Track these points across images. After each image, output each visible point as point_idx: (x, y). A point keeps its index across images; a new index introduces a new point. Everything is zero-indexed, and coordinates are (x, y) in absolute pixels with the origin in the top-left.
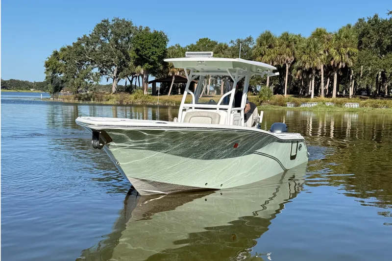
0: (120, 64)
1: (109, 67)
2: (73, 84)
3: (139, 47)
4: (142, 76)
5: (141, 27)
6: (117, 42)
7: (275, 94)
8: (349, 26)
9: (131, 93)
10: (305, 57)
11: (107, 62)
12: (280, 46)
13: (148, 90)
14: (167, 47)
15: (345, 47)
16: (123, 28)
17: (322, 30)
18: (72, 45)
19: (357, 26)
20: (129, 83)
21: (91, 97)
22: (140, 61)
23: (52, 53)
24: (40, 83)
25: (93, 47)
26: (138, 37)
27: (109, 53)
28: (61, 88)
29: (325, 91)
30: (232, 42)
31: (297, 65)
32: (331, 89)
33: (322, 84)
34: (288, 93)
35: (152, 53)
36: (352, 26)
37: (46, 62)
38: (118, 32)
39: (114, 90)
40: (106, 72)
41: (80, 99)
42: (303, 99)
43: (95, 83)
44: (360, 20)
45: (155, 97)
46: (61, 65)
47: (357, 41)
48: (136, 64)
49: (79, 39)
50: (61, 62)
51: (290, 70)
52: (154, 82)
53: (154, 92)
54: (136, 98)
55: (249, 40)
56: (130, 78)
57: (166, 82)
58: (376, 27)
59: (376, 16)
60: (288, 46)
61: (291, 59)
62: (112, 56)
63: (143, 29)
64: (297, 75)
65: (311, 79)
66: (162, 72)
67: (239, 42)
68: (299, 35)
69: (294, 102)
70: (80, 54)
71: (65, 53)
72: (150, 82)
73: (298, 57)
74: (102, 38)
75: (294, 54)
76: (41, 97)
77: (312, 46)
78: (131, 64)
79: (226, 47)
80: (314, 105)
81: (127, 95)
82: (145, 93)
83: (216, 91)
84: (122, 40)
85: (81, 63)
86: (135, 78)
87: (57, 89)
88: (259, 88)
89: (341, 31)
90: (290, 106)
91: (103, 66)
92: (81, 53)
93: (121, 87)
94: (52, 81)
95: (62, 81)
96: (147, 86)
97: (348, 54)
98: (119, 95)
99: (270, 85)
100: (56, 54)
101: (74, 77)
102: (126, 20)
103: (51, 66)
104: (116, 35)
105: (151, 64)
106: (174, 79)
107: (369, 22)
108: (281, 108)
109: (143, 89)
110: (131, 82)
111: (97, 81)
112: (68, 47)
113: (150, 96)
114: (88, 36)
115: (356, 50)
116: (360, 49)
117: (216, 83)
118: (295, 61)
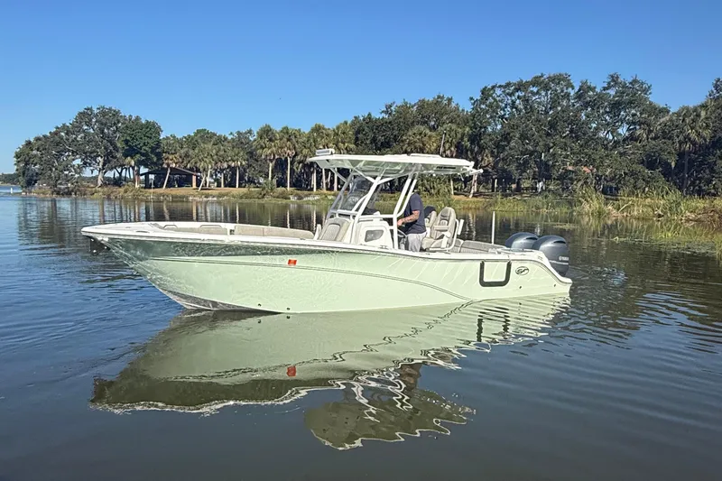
0: (107, 155)
1: (94, 158)
2: (50, 177)
3: (128, 138)
4: (133, 168)
5: (130, 116)
6: (102, 132)
7: (278, 187)
8: (346, 123)
9: (120, 187)
10: (305, 151)
11: (91, 153)
12: (281, 139)
13: (140, 182)
14: (161, 138)
15: (344, 143)
16: (109, 117)
17: (321, 124)
18: (49, 135)
19: (353, 123)
20: (117, 175)
21: (72, 191)
22: (130, 152)
23: (24, 143)
24: (10, 175)
25: (74, 136)
26: (127, 127)
27: (94, 144)
28: (36, 182)
29: (327, 184)
30: (231, 133)
31: (298, 158)
32: (332, 182)
33: (324, 177)
34: (291, 187)
35: (144, 144)
36: (349, 122)
37: (16, 153)
38: (104, 121)
39: (100, 183)
40: (90, 164)
41: (58, 193)
42: (306, 192)
43: (77, 176)
44: (355, 117)
45: (147, 190)
46: (35, 156)
47: (354, 137)
48: (126, 156)
49: (57, 128)
50: (35, 152)
51: (292, 163)
52: (146, 175)
53: (148, 186)
54: (126, 192)
55: (250, 132)
56: (119, 170)
57: (160, 175)
58: (370, 124)
59: (369, 114)
60: (288, 140)
61: (292, 153)
62: (97, 146)
63: (133, 118)
64: (299, 168)
65: (313, 172)
66: (155, 164)
67: (239, 133)
68: (300, 130)
69: (297, 195)
70: (58, 144)
71: (40, 142)
72: (142, 175)
73: (299, 150)
74: (85, 127)
75: (295, 148)
76: (11, 191)
77: (312, 141)
78: (119, 155)
79: (226, 139)
80: (317, 198)
81: (116, 189)
82: (137, 186)
83: (216, 184)
84: (108, 129)
85: (60, 154)
86: (124, 170)
87: (30, 183)
88: (262, 180)
89: (338, 128)
90: (293, 199)
91: (86, 157)
92: (60, 143)
93: (109, 179)
94: (24, 174)
95: (37, 173)
96: (139, 178)
97: (346, 149)
98: (106, 189)
99: (272, 178)
100: (29, 143)
101: (51, 170)
102: (113, 108)
103: (23, 156)
104: (102, 124)
105: (142, 155)
106: (169, 171)
107: (364, 120)
108: (284, 201)
109: (134, 181)
110: (120, 174)
111: (79, 173)
112: (44, 136)
113: (143, 190)
114: (68, 125)
115: (352, 146)
116: (357, 145)
117: (216, 175)
118: (296, 155)
